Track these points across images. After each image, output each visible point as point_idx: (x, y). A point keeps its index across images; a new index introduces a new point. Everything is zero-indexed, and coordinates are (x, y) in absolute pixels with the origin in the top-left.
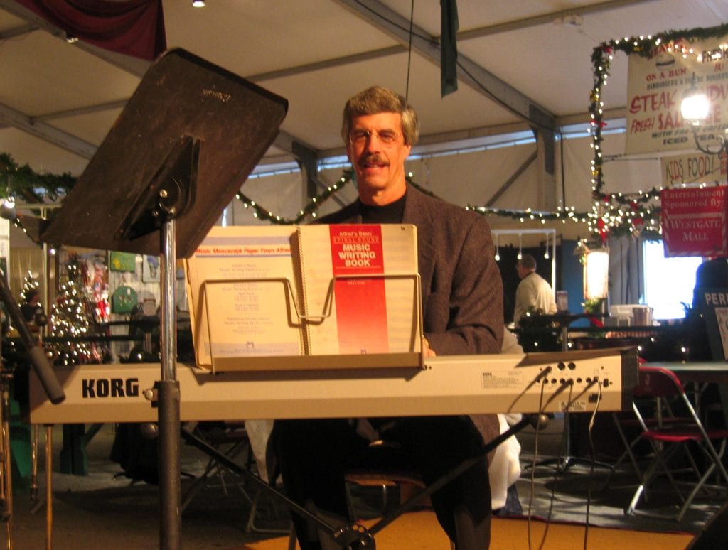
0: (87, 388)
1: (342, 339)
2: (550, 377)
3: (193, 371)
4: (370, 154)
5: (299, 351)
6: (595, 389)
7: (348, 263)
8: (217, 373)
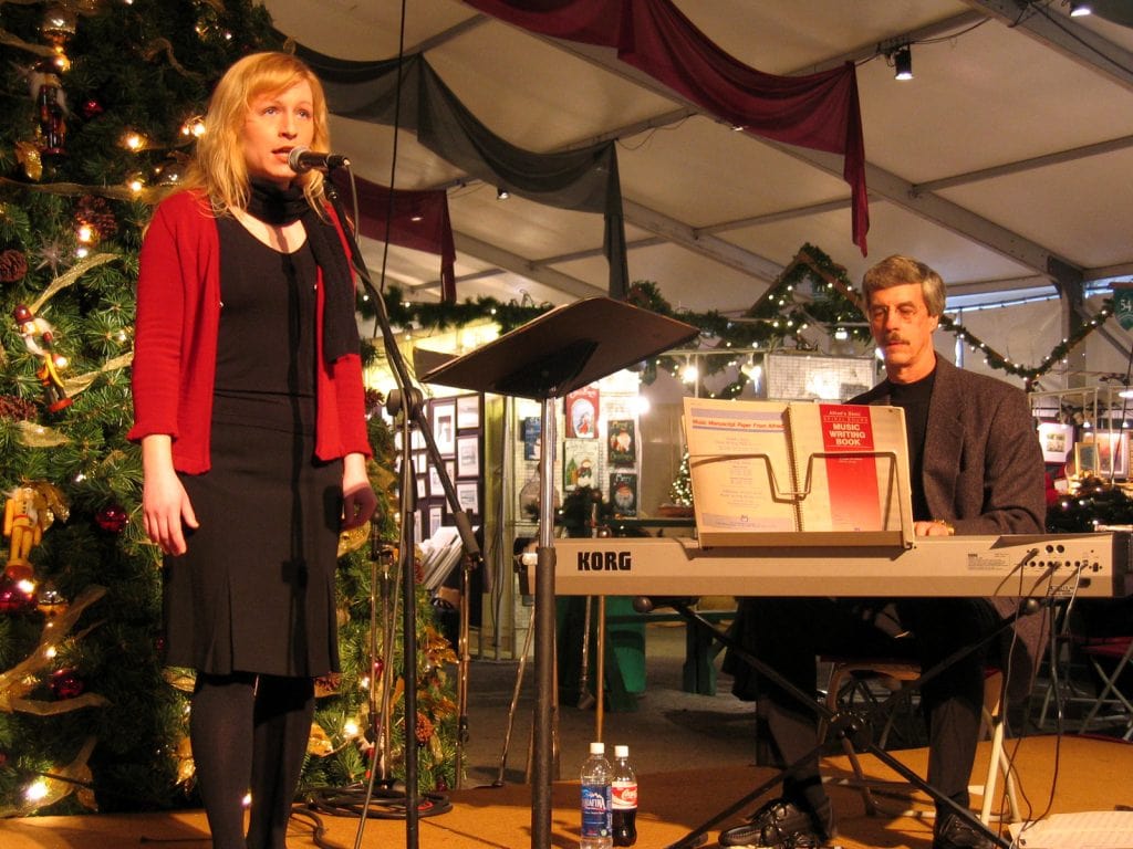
0: (583, 561)
1: (835, 516)
2: (1036, 559)
3: (683, 546)
4: (889, 331)
5: (793, 528)
6: (1087, 573)
7: (839, 442)
8: (705, 548)
